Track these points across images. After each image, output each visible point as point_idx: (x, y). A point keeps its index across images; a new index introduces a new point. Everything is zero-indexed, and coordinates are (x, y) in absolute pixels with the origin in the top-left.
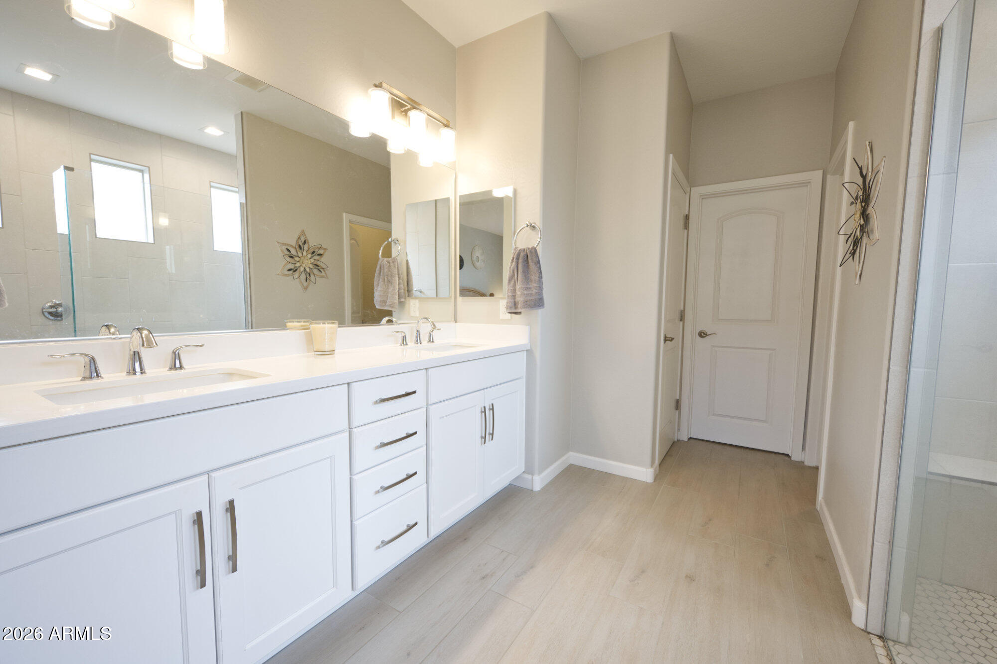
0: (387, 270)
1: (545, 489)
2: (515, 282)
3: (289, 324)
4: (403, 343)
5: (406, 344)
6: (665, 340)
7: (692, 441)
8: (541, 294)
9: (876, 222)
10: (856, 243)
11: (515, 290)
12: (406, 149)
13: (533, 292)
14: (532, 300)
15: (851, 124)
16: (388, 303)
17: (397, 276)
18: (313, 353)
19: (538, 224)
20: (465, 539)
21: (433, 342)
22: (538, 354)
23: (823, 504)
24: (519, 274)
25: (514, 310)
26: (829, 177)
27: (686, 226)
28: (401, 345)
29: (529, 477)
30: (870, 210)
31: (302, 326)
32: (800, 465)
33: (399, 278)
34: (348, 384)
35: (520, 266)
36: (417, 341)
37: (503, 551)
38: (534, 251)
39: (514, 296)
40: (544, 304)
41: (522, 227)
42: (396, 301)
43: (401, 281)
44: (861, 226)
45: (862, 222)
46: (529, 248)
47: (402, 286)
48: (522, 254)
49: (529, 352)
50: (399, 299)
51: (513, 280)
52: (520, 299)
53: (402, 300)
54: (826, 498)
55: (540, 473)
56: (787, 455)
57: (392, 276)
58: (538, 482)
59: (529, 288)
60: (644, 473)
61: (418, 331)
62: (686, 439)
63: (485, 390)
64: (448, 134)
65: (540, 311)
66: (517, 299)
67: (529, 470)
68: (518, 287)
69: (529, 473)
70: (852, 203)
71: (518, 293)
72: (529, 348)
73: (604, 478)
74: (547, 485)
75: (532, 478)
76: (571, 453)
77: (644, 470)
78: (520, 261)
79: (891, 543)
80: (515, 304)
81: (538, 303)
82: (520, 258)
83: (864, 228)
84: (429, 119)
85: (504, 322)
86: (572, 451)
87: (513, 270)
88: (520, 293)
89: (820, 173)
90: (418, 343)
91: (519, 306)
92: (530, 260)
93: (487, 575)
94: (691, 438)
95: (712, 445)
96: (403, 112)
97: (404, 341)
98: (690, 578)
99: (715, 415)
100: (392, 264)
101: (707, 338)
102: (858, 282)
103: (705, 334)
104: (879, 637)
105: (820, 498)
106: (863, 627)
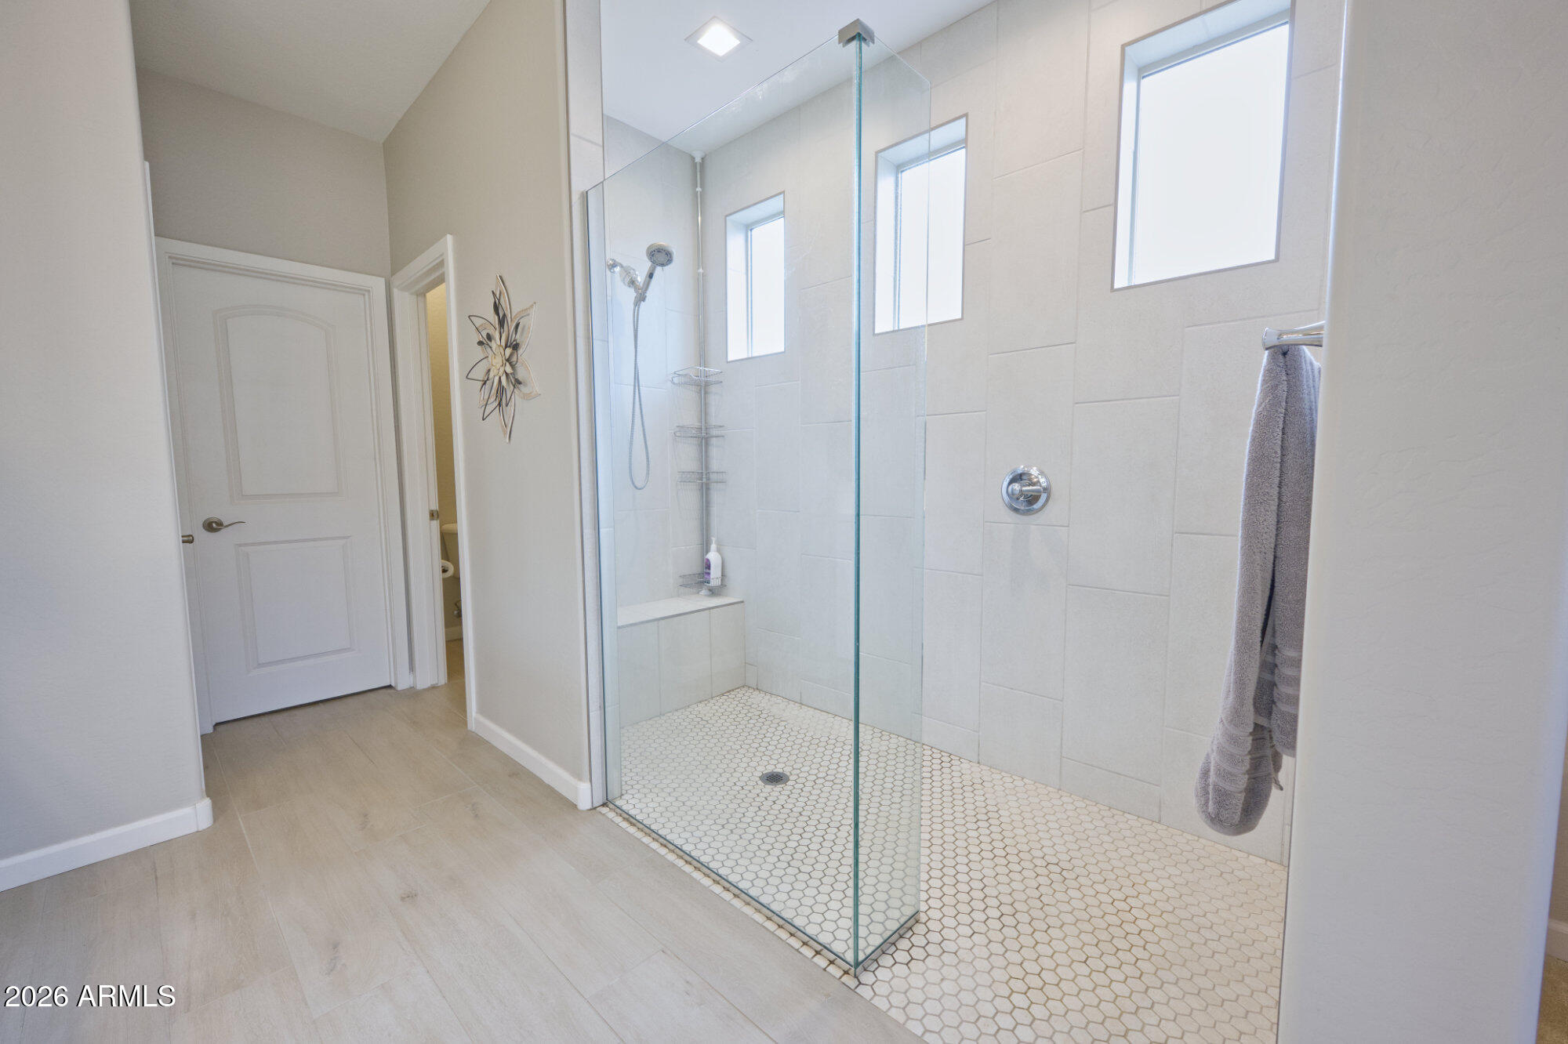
7: (221, 728)
15: (448, 239)
23: (479, 718)
26: (396, 289)
30: (518, 357)
44: (509, 375)
45: (510, 370)
56: (390, 687)
60: (194, 816)
62: (211, 730)
70: (480, 342)
77: (191, 810)
83: (514, 380)
89: (379, 280)
94: (217, 724)
99: (260, 665)
101: (223, 531)
102: (508, 440)
103: (220, 524)
104: (604, 805)
105: (474, 714)
106: (589, 807)
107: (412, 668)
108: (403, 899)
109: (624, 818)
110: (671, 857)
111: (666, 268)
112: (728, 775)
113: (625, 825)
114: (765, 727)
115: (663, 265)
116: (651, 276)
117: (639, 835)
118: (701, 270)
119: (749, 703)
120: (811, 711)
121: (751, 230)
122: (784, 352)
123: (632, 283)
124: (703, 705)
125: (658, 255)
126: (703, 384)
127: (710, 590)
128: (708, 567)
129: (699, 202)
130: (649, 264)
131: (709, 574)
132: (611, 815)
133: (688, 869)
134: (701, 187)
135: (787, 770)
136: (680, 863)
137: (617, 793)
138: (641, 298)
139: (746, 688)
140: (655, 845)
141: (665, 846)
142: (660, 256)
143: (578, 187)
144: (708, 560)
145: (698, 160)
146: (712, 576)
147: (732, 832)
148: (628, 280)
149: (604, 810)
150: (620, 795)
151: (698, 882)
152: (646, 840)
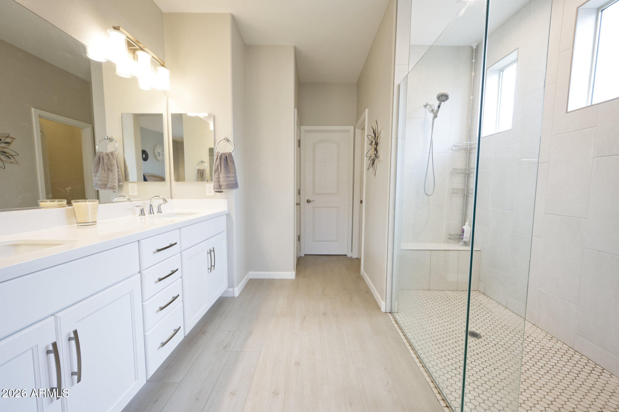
0: (106, 161)
1: (241, 294)
2: (219, 173)
3: (42, 204)
4: (142, 214)
5: (144, 215)
6: (296, 205)
7: (306, 256)
8: (236, 180)
9: (380, 153)
10: (374, 161)
11: (219, 178)
12: (133, 76)
13: (232, 179)
14: (231, 184)
15: (367, 110)
16: (108, 186)
17: (116, 166)
18: (76, 225)
19: (231, 139)
20: (204, 333)
21: (161, 212)
22: (234, 216)
23: (364, 271)
24: (222, 168)
25: (219, 190)
26: (356, 129)
27: (299, 145)
28: (140, 215)
29: (231, 289)
30: (378, 148)
31: (59, 205)
32: (351, 259)
33: (118, 167)
34: (138, 241)
35: (222, 163)
36: (151, 212)
37: (230, 332)
38: (230, 154)
39: (219, 182)
40: (238, 186)
41: (220, 140)
42: (117, 184)
43: (119, 169)
44: (375, 154)
45: (375, 153)
46: (227, 153)
47: (120, 173)
48: (223, 156)
49: (228, 215)
50: (119, 182)
51: (218, 172)
52: (223, 183)
53: (121, 183)
54: (364, 269)
55: (237, 286)
56: (346, 255)
57: (112, 165)
58: (237, 291)
59: (229, 177)
60: (291, 275)
61: (151, 205)
62: (304, 256)
63: (209, 240)
64: (164, 72)
65: (234, 191)
66: (221, 183)
67: (231, 285)
68: (221, 176)
69: (230, 288)
70: (370, 144)
71: (221, 179)
72: (228, 213)
73: (270, 282)
74: (241, 292)
75: (233, 290)
76: (250, 273)
77: (290, 273)
78: (222, 160)
79: (392, 276)
80: (220, 186)
81: (234, 185)
82: (222, 158)
83: (376, 156)
84: (153, 60)
85: (209, 197)
86: (250, 271)
87: (218, 166)
88: (223, 180)
89: (353, 127)
90: (151, 214)
91: (223, 187)
92: (228, 160)
93: (227, 345)
94: (305, 255)
95: (315, 256)
96: (131, 49)
97: (142, 212)
98: (325, 314)
99: (315, 241)
100: (111, 157)
101: (310, 203)
102: (374, 177)
103: (310, 201)
104: (390, 313)
105: (362, 270)
106: (385, 311)
107: (352, 251)
108: (323, 314)
109: (395, 320)
110: (405, 341)
111: (445, 102)
112: (449, 324)
113: (394, 322)
114: (480, 311)
115: (444, 101)
116: (439, 107)
117: (397, 328)
118: (472, 97)
119: (476, 299)
120: (511, 313)
121: (502, 71)
122: (511, 129)
123: (432, 111)
124: (451, 292)
125: (441, 98)
126: (468, 149)
127: (465, 243)
128: (463, 232)
129: (473, 66)
130: (438, 102)
131: (463, 235)
132: (391, 317)
133: (409, 348)
134: (475, 59)
135: (482, 334)
136: (407, 344)
137: (396, 311)
138: (435, 116)
139: (478, 292)
140: (401, 334)
141: (405, 336)
142: (443, 98)
143: (396, 83)
144: (463, 229)
145: (474, 47)
146: (464, 236)
147: (436, 344)
148: (431, 110)
149: (389, 315)
150: (397, 312)
151: (410, 354)
152: (399, 331)
